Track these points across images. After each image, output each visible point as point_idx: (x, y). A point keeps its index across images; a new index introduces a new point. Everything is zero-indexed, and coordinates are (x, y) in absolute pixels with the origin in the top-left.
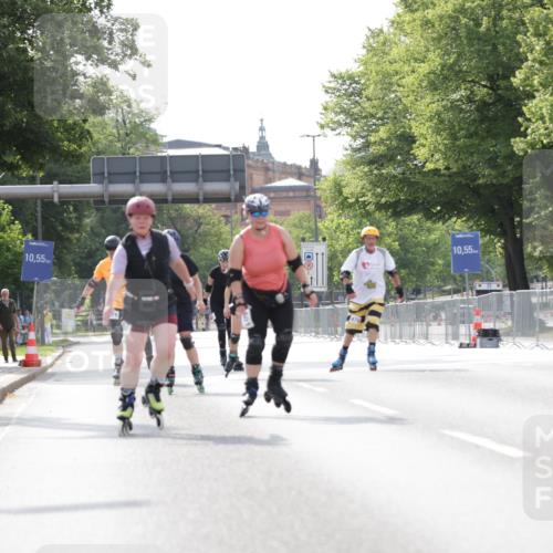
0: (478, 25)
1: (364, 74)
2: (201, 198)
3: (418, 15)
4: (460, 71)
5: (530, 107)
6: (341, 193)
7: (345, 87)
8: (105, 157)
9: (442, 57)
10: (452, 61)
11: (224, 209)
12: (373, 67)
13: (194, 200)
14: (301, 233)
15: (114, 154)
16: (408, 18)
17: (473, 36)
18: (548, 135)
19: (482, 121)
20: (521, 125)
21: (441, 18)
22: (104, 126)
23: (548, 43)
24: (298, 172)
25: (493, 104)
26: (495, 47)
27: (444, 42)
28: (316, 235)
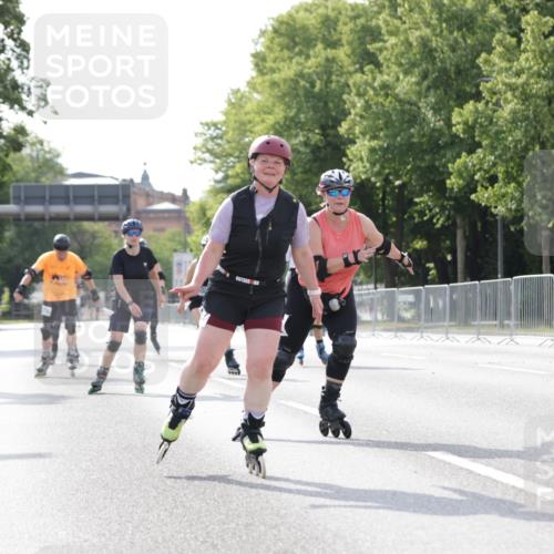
0: (313, 86)
1: (225, 122)
2: (96, 217)
3: (267, 77)
4: (300, 122)
5: (352, 150)
6: (204, 214)
7: (211, 132)
8: (22, 184)
9: (285, 112)
10: (292, 114)
11: (114, 226)
12: (232, 118)
13: (90, 218)
14: (174, 245)
15: (30, 181)
16: (259, 80)
17: (309, 94)
18: (365, 173)
19: (315, 161)
20: (345, 164)
21: (285, 80)
22: (22, 160)
23: (367, 102)
24: (173, 199)
25: (325, 148)
26: (326, 103)
27: (287, 99)
28: (185, 246)
